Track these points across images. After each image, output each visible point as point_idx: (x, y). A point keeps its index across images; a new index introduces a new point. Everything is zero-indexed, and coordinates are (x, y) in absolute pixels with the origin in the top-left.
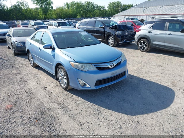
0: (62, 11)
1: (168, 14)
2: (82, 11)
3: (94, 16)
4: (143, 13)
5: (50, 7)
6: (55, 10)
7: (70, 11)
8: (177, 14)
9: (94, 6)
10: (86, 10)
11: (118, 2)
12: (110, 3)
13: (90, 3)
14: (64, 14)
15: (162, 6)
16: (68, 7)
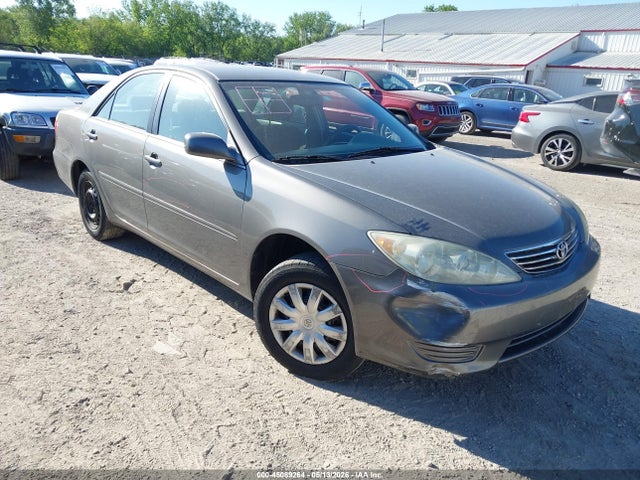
0: (112, 28)
1: (460, 61)
2: (191, 33)
3: (235, 57)
4: (380, 52)
5: (65, 7)
6: (84, 22)
7: (146, 29)
8: (492, 65)
9: (236, 20)
10: (207, 34)
11: (322, 15)
12: (296, 15)
13: (224, 8)
14: (120, 41)
15: (449, 35)
16: (139, 17)
